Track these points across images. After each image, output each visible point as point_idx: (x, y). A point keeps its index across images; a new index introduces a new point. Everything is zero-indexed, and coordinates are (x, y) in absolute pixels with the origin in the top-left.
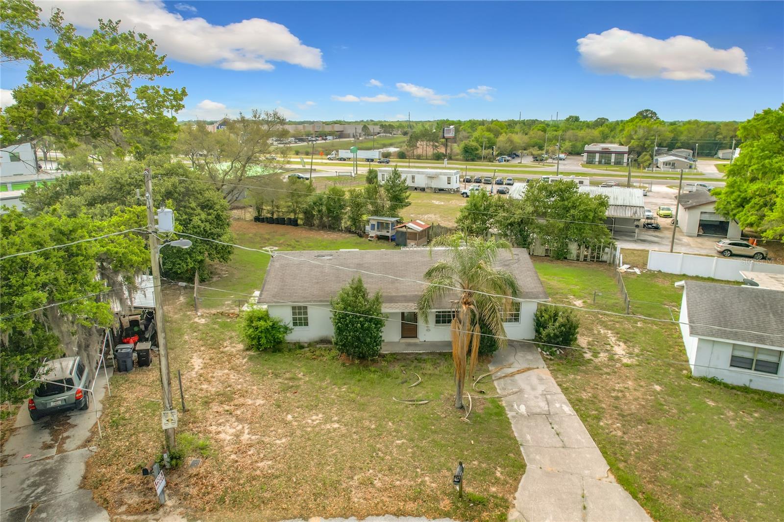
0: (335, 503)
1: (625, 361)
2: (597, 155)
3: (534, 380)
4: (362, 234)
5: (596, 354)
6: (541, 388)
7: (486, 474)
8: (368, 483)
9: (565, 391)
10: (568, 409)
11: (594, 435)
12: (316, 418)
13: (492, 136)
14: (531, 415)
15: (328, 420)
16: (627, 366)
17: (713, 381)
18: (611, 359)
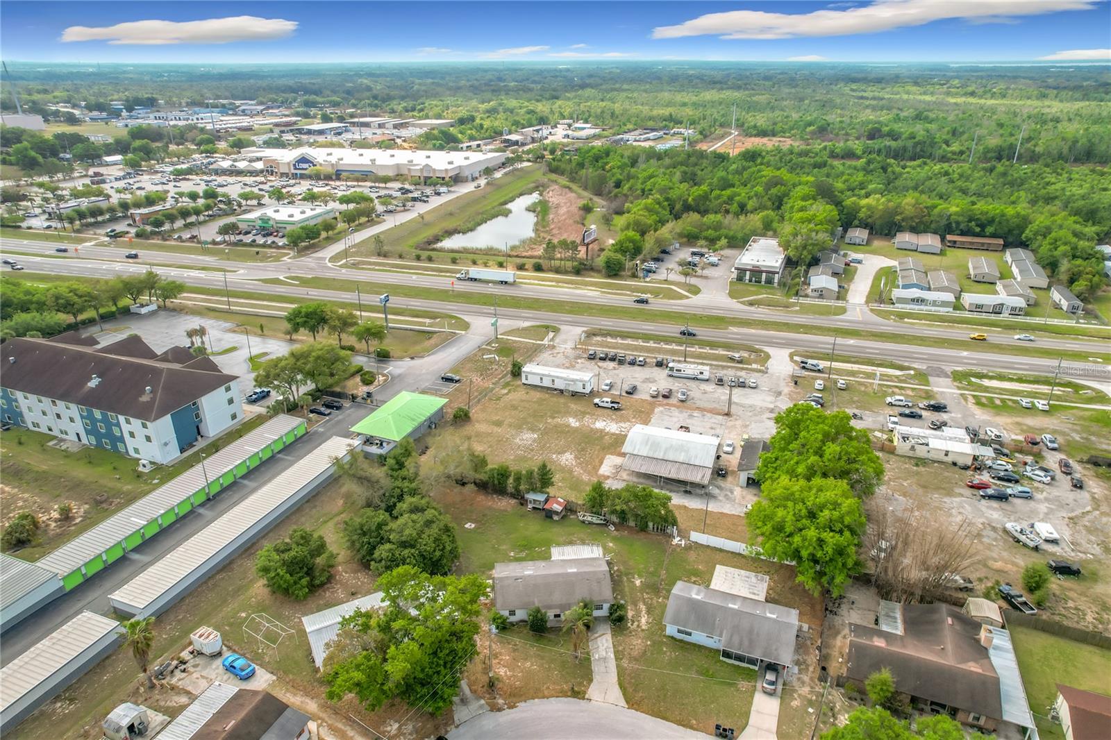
0: (541, 695)
1: (644, 627)
2: (748, 273)
3: (604, 641)
4: (523, 502)
5: (633, 622)
6: (606, 645)
7: (581, 684)
8: (548, 688)
9: (614, 646)
10: (612, 656)
11: (618, 666)
12: (528, 664)
13: (638, 237)
14: (600, 659)
15: (532, 665)
16: (643, 630)
17: (672, 637)
18: (638, 626)
